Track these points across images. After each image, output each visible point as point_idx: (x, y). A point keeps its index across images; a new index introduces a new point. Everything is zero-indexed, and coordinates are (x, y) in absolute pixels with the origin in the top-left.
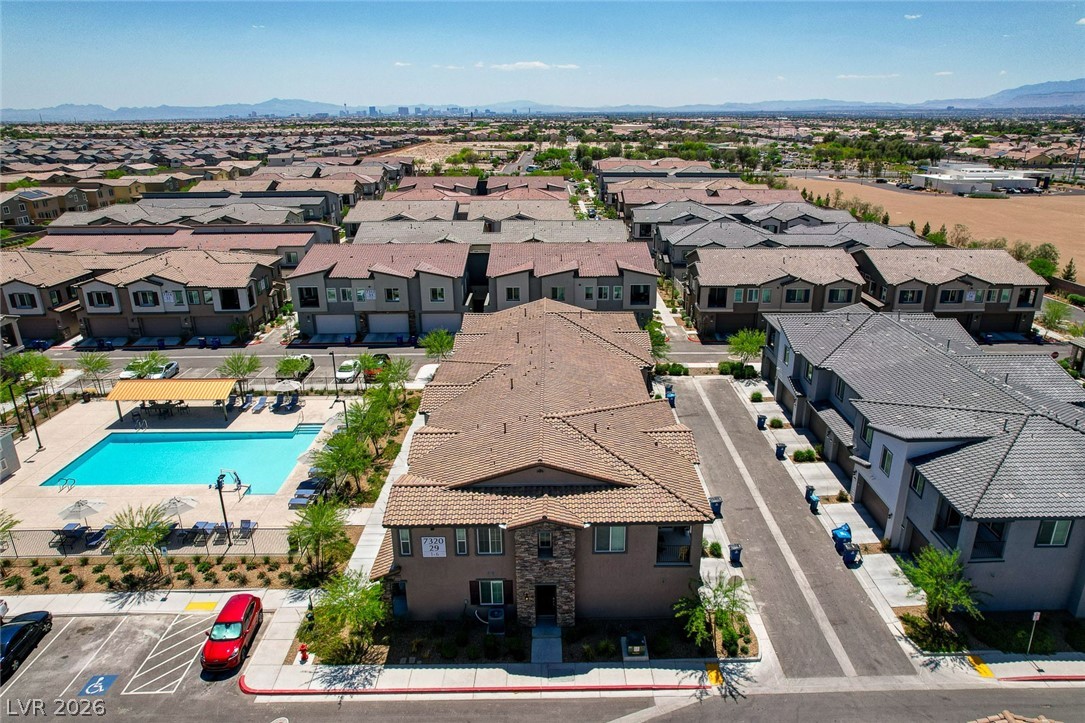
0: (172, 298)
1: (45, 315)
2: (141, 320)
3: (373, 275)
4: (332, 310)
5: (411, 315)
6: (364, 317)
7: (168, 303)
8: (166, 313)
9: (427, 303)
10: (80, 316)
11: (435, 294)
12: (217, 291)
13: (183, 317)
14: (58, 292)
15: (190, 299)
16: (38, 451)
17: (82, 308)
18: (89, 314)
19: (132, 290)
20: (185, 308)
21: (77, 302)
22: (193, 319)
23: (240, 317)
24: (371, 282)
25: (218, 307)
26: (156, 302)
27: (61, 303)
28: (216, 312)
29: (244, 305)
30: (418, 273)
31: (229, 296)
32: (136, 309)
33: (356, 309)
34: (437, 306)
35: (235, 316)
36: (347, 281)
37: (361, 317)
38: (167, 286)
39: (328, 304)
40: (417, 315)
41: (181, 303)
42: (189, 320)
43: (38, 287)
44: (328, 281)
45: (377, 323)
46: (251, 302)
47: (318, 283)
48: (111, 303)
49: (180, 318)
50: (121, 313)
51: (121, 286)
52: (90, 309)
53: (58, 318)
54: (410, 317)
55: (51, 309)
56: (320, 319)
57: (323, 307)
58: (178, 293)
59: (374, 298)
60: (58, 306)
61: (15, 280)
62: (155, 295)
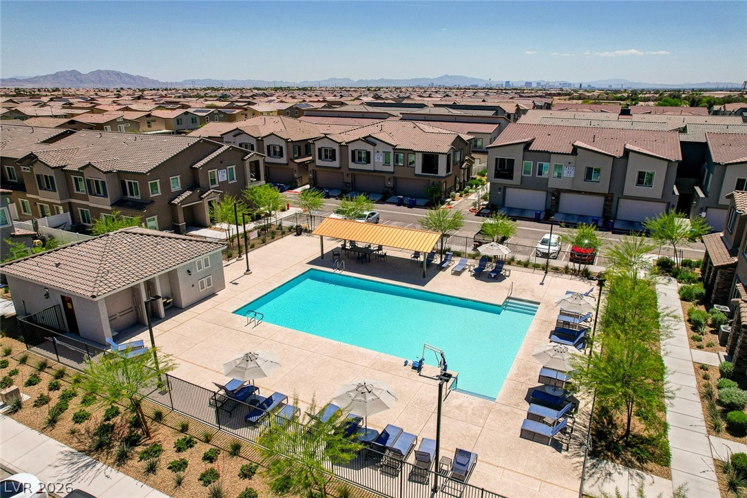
0: (381, 158)
1: (287, 164)
2: (354, 176)
3: (575, 150)
4: (524, 185)
5: (609, 199)
6: (556, 193)
7: (378, 163)
8: (375, 171)
9: (631, 187)
10: (311, 167)
11: (642, 179)
12: (421, 155)
13: (387, 176)
14: (299, 147)
15: (396, 160)
16: (245, 274)
17: (313, 161)
18: (317, 166)
19: (351, 147)
20: (390, 169)
21: (311, 158)
22: (395, 179)
23: (436, 181)
24: (572, 158)
25: (418, 170)
26: (368, 161)
27: (300, 156)
28: (416, 175)
29: (442, 171)
30: (627, 152)
31: (430, 160)
32: (352, 165)
33: (550, 185)
34: (643, 191)
35: (432, 180)
36: (547, 155)
37: (553, 195)
38: (380, 147)
39: (522, 177)
40: (615, 198)
41: (387, 163)
42: (392, 180)
43: (286, 140)
44: (527, 153)
45: (568, 203)
46: (448, 170)
47: (517, 155)
48: (333, 158)
49: (385, 177)
50: (340, 168)
51: (343, 144)
52: (319, 162)
53: (296, 167)
54: (606, 200)
55: (292, 160)
56: (510, 192)
57: (517, 179)
58: (387, 154)
59: (572, 176)
60: (297, 158)
61: (272, 134)
62: (368, 154)
